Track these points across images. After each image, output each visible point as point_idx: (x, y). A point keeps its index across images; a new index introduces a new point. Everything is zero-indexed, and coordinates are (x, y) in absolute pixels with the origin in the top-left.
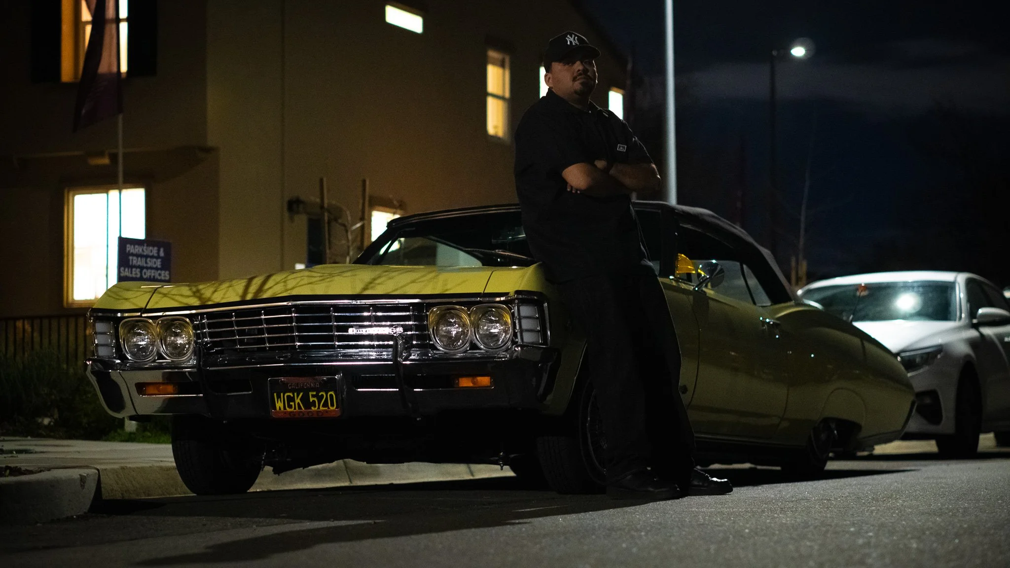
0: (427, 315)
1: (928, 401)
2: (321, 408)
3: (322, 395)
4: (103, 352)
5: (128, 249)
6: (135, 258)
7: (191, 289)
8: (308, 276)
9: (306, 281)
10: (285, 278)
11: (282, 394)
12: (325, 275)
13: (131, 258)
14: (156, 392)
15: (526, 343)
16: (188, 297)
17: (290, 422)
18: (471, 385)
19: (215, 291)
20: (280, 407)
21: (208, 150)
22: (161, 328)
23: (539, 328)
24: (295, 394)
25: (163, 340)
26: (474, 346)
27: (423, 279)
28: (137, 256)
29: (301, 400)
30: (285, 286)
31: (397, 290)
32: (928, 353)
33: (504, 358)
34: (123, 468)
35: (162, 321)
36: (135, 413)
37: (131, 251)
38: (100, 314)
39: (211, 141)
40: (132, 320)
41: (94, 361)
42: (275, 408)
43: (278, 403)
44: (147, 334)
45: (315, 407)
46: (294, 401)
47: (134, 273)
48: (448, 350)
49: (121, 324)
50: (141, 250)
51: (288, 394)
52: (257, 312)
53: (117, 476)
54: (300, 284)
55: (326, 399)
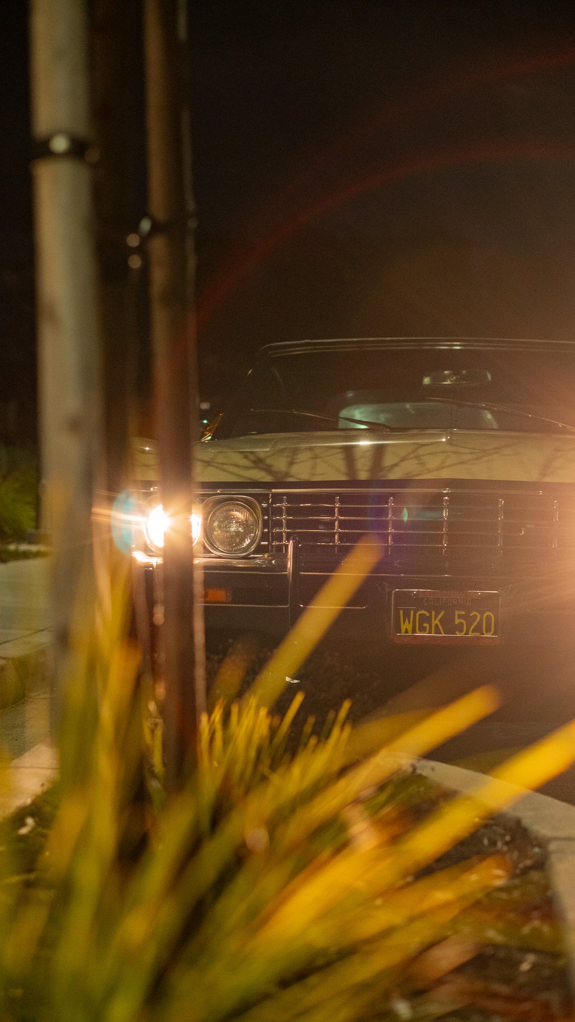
2: (472, 634)
3: (475, 616)
7: (246, 457)
11: (412, 612)
16: (248, 468)
20: (406, 629)
24: (433, 613)
29: (440, 621)
42: (398, 629)
43: (404, 623)
45: (461, 631)
46: (428, 620)
51: (422, 612)
52: (380, 497)
55: (481, 619)
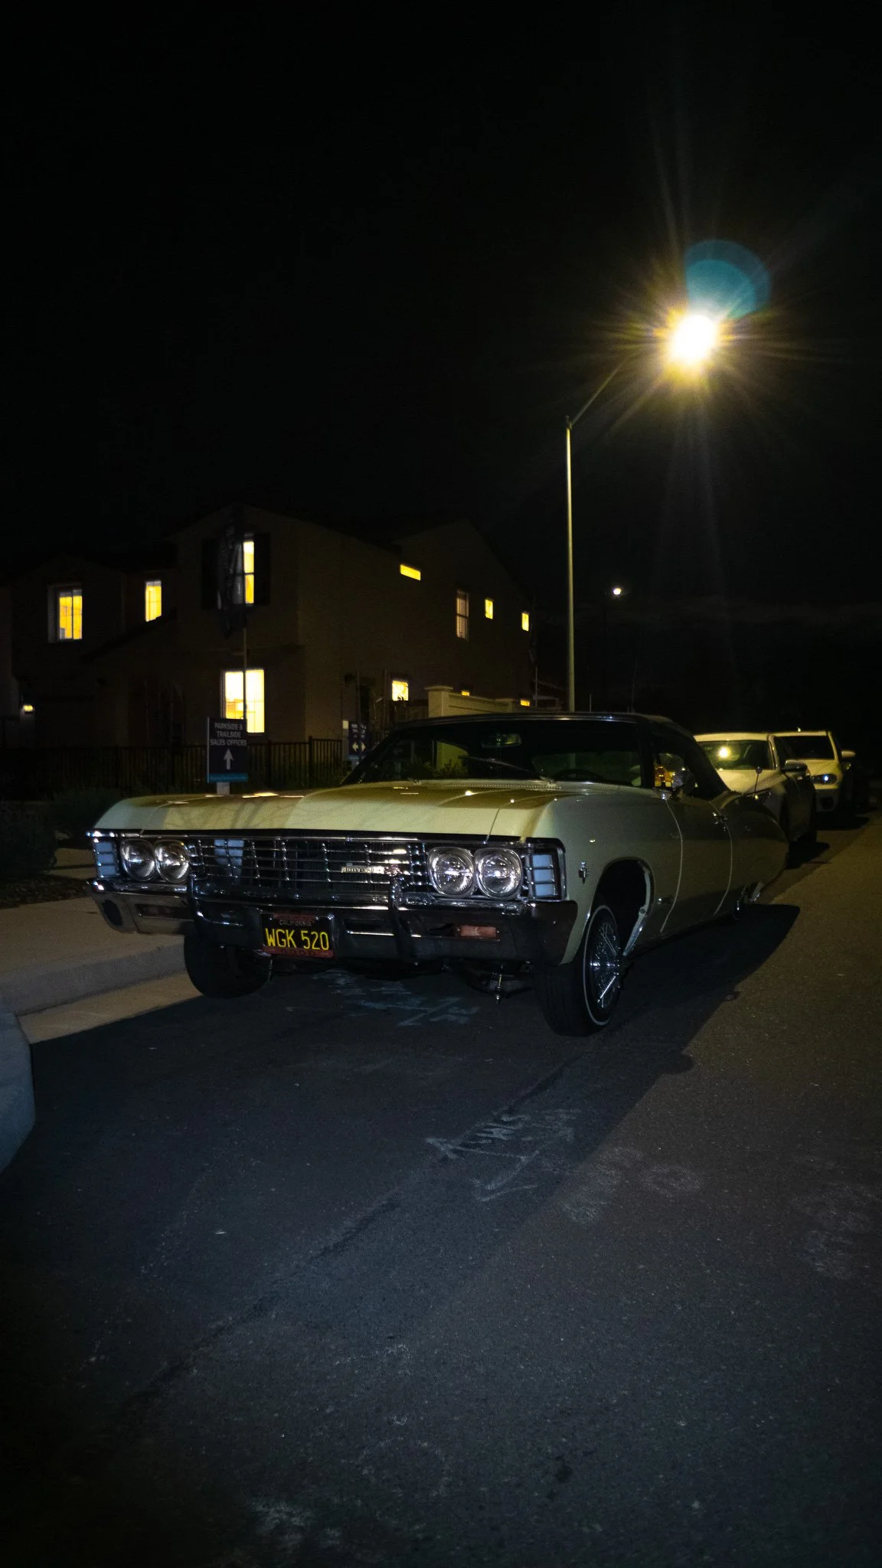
0: (425, 854)
2: (313, 948)
3: (314, 935)
5: (216, 727)
6: (221, 732)
11: (273, 930)
13: (218, 732)
15: (539, 895)
17: (280, 958)
18: (476, 934)
20: (271, 943)
21: (299, 647)
23: (552, 878)
24: (287, 931)
26: (477, 891)
28: (223, 730)
29: (293, 937)
32: (761, 794)
33: (512, 911)
39: (301, 642)
42: (266, 942)
43: (269, 938)
45: (307, 946)
46: (285, 937)
47: (220, 742)
48: (448, 893)
50: (225, 726)
51: (280, 930)
52: (248, 842)
55: (319, 939)
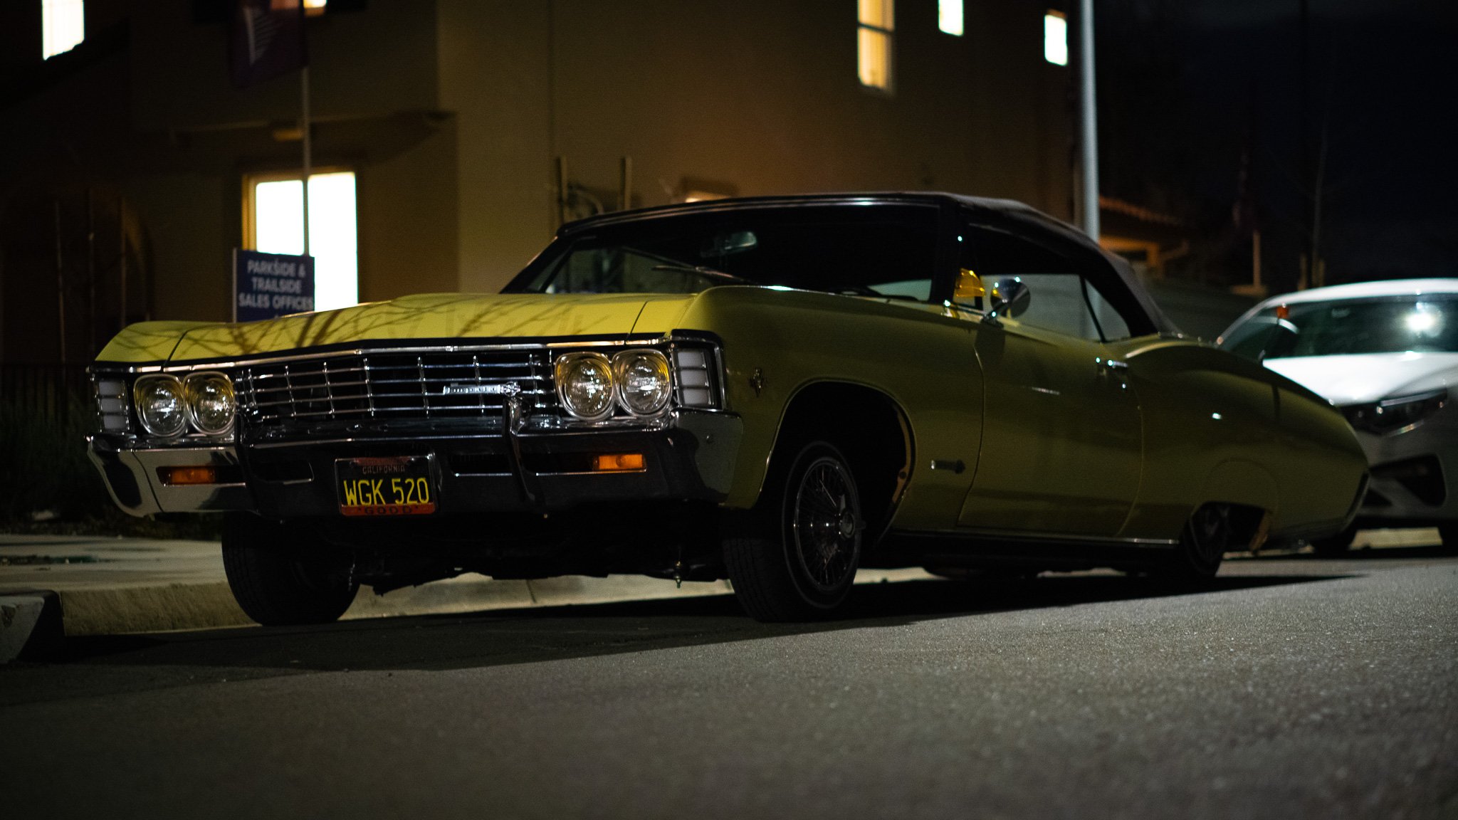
0: (553, 366)
1: (1423, 471)
2: (408, 502)
3: (410, 483)
4: (110, 423)
5: (250, 268)
6: (261, 280)
8: (388, 313)
9: (384, 319)
10: (357, 315)
11: (354, 482)
12: (411, 310)
13: (255, 280)
14: (186, 479)
15: (690, 405)
16: (227, 343)
17: (367, 522)
18: (616, 466)
19: (263, 336)
20: (352, 501)
21: (440, 116)
22: (190, 389)
23: (707, 384)
24: (373, 482)
25: (195, 406)
26: (620, 411)
27: (547, 315)
28: (265, 276)
29: (380, 489)
30: (356, 327)
31: (509, 331)
32: (1424, 402)
33: (656, 427)
34: (174, 587)
35: (191, 379)
36: (159, 511)
37: (255, 271)
38: (109, 370)
39: (446, 102)
40: (151, 378)
41: (97, 436)
42: (345, 502)
43: (349, 494)
44: (173, 397)
45: (400, 499)
46: (370, 491)
47: (259, 301)
48: (583, 416)
49: (135, 384)
50: (269, 268)
51: (361, 482)
52: (317, 364)
53: (166, 599)
54: (375, 325)
55: (416, 488)
